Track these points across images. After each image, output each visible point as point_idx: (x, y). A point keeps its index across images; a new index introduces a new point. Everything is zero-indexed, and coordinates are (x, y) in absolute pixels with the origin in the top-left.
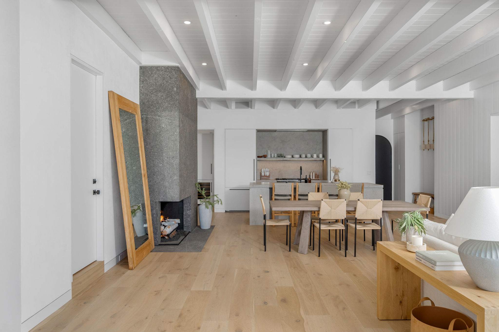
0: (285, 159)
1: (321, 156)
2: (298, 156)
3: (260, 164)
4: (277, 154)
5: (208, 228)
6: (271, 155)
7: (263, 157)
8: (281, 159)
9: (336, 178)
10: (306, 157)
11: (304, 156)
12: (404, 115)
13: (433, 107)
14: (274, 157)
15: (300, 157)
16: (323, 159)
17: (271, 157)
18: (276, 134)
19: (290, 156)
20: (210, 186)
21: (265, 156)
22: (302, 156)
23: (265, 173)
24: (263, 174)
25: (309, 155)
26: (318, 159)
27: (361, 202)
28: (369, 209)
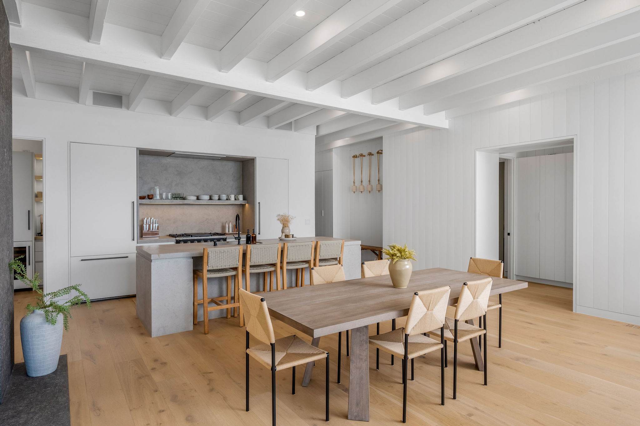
0: (185, 202)
1: (241, 197)
2: (207, 197)
3: (144, 210)
4: (173, 195)
5: (50, 372)
6: (161, 195)
7: (147, 197)
8: (179, 201)
9: (287, 231)
10: (219, 199)
11: (216, 197)
12: (332, 149)
13: (381, 138)
14: (167, 198)
15: (211, 199)
16: (243, 202)
17: (161, 198)
18: (168, 160)
19: (195, 198)
20: (25, 253)
21: (150, 197)
22: (213, 198)
23: (150, 226)
24: (146, 228)
25: (224, 197)
26: (237, 202)
27: (468, 288)
28: (475, 300)
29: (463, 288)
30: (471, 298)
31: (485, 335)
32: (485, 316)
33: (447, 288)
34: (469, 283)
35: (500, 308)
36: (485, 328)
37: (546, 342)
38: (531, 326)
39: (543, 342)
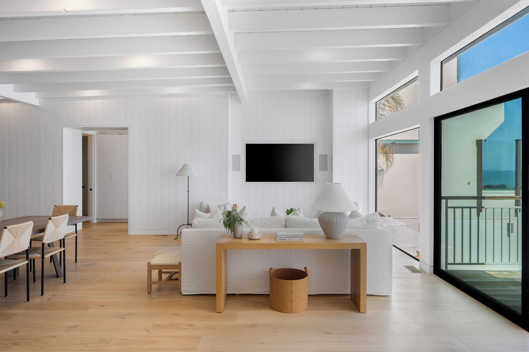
27: (52, 221)
28: (57, 229)
29: (48, 221)
30: (54, 227)
31: (64, 251)
32: (64, 239)
33: (31, 222)
34: (52, 218)
35: (76, 236)
36: (64, 247)
37: (107, 253)
38: (100, 247)
39: (105, 254)
